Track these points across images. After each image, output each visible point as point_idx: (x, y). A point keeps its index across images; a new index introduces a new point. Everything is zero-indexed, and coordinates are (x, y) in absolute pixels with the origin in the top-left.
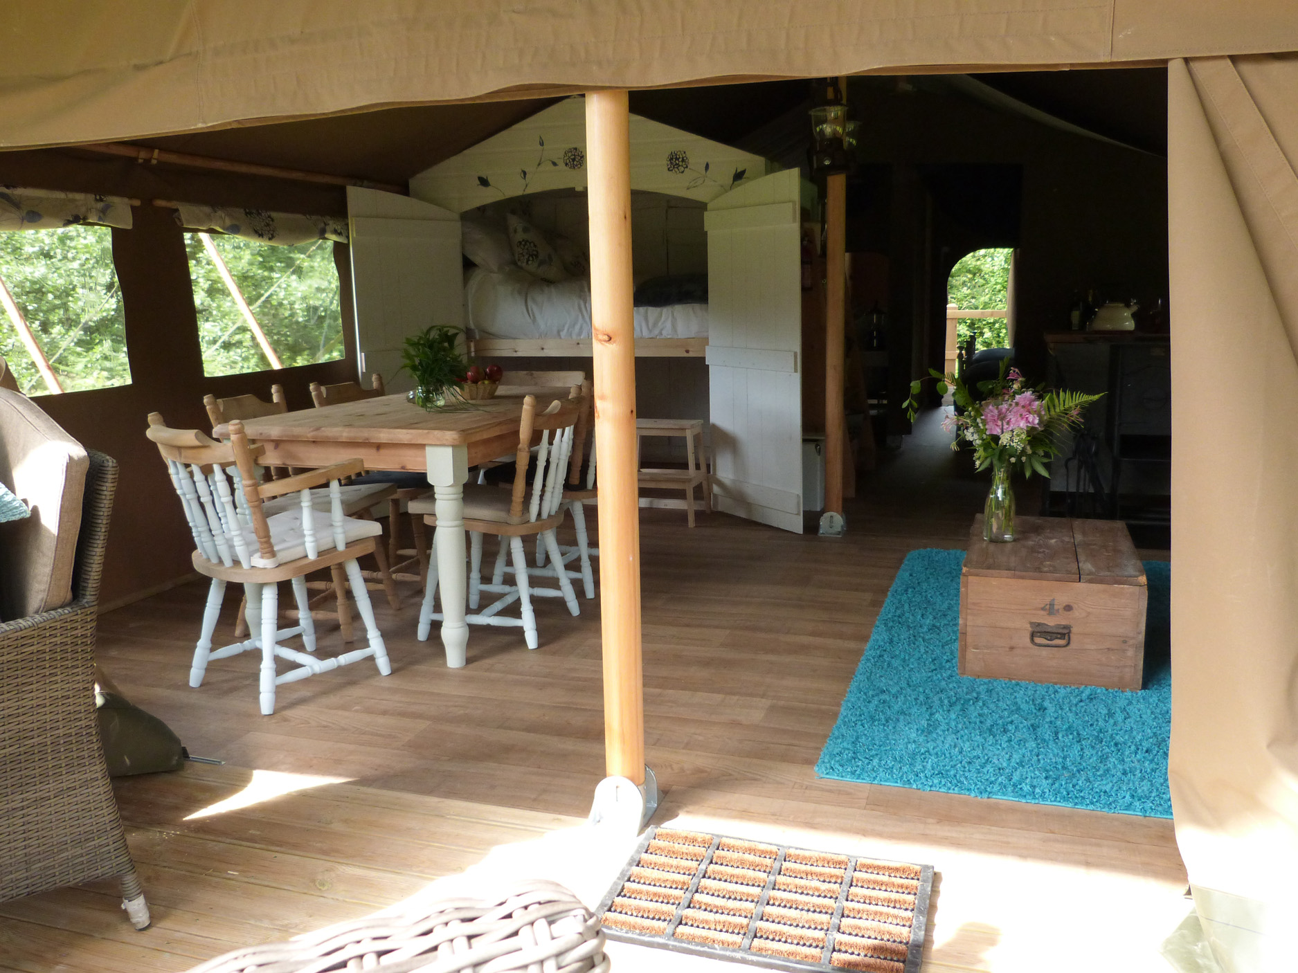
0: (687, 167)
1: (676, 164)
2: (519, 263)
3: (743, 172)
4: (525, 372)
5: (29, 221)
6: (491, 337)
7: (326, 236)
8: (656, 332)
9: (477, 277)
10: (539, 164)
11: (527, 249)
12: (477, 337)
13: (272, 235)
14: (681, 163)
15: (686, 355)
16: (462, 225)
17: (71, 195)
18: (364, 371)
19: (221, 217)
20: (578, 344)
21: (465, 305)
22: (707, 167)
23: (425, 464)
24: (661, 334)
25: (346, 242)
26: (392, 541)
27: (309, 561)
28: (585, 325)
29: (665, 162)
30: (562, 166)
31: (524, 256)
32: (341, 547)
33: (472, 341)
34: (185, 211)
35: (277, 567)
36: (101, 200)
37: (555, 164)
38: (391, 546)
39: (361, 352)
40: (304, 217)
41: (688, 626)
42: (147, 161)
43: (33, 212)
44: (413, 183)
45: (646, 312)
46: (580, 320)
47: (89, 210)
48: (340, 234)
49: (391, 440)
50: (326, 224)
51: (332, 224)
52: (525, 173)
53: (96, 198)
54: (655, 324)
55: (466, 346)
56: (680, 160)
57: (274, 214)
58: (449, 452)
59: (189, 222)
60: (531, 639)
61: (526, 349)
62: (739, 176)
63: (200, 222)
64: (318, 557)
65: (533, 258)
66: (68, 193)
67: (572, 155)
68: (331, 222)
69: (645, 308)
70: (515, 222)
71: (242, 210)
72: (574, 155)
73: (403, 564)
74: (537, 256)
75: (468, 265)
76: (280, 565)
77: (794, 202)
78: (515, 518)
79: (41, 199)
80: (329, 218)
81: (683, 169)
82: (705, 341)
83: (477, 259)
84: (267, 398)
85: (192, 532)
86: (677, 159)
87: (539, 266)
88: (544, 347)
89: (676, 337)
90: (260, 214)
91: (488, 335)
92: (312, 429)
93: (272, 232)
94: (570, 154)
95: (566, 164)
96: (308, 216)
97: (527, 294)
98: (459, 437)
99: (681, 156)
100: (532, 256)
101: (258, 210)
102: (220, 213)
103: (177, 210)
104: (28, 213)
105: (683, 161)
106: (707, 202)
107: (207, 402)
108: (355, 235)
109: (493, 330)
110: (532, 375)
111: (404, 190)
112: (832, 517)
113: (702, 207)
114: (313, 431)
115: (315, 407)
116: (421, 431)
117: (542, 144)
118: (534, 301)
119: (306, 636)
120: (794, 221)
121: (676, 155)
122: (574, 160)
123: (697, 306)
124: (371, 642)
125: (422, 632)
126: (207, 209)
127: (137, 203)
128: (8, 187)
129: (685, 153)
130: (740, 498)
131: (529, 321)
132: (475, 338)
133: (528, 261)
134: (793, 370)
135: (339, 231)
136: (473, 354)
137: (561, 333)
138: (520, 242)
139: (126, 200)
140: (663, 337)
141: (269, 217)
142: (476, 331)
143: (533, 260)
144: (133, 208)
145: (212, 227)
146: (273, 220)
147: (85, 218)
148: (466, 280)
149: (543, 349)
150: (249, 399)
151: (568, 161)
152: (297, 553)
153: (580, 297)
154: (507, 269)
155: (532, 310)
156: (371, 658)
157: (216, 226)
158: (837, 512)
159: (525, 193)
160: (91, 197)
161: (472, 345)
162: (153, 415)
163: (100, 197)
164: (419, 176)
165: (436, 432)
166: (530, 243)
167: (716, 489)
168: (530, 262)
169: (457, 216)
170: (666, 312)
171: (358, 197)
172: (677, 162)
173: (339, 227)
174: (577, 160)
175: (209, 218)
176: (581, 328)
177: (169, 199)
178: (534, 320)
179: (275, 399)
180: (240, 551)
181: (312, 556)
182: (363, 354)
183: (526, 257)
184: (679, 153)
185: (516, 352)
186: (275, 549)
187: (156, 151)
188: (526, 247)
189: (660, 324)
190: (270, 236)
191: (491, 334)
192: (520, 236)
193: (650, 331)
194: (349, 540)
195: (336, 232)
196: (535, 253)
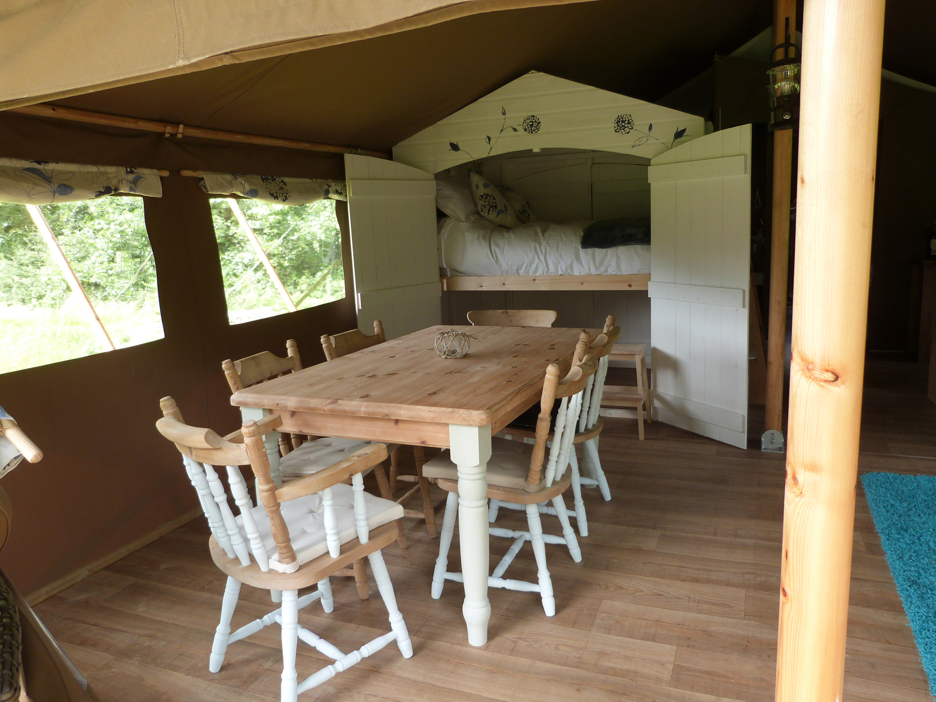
0: (632, 128)
1: (623, 126)
2: (482, 214)
3: (684, 131)
4: (501, 311)
5: (60, 194)
6: (460, 274)
7: (329, 196)
8: (602, 269)
9: (449, 225)
10: (502, 131)
11: (488, 201)
12: (449, 275)
13: (286, 197)
14: (626, 125)
15: (628, 289)
16: (437, 184)
17: (102, 169)
18: (360, 308)
19: (241, 183)
20: (534, 280)
21: (439, 249)
22: (650, 127)
23: (448, 440)
24: (606, 270)
25: (346, 201)
26: (392, 469)
27: (331, 562)
28: (540, 264)
29: (612, 125)
30: (521, 129)
31: (486, 207)
32: (364, 539)
33: (444, 278)
34: (210, 179)
35: (296, 571)
36: (132, 172)
37: (515, 130)
38: (391, 473)
39: (357, 293)
40: (311, 181)
41: (696, 581)
42: (173, 135)
43: (65, 185)
44: (395, 150)
45: (594, 254)
46: (536, 261)
47: (120, 181)
48: (341, 194)
49: (413, 418)
50: (329, 186)
51: (334, 186)
52: (489, 138)
53: (127, 170)
54: (601, 263)
55: (440, 283)
56: (626, 122)
57: (286, 180)
58: (475, 431)
59: (213, 189)
60: (549, 606)
61: (489, 284)
62: (679, 134)
63: (222, 187)
64: (341, 554)
65: (493, 209)
66: (99, 167)
67: (530, 122)
68: (333, 184)
69: (593, 249)
70: (475, 179)
71: (259, 177)
72: (532, 122)
73: (405, 496)
74: (496, 207)
75: (441, 216)
76: (301, 568)
77: (746, 155)
78: (533, 487)
79: (73, 173)
80: (331, 181)
81: (628, 130)
82: (648, 277)
83: (447, 211)
84: (283, 353)
85: (208, 523)
86: (623, 122)
87: (497, 216)
88: (505, 283)
89: (619, 273)
90: (275, 180)
91: (457, 273)
92: (329, 401)
93: (285, 195)
94: (528, 121)
95: (525, 130)
96: (314, 180)
97: (490, 238)
98: (487, 417)
99: (627, 119)
100: (492, 207)
101: (272, 177)
102: (240, 180)
103: (202, 179)
104: (59, 186)
105: (629, 123)
106: (649, 157)
107: (225, 368)
108: (351, 195)
109: (462, 268)
110: (507, 313)
111: (389, 156)
112: (773, 434)
113: (645, 163)
114: (330, 404)
115: (327, 361)
116: (444, 409)
117: (504, 114)
118: (497, 245)
119: (323, 599)
120: (746, 172)
121: (623, 118)
122: (532, 126)
123: (639, 248)
124: (393, 626)
125: (436, 590)
126: (228, 177)
127: (166, 174)
128: (39, 163)
129: (630, 116)
130: (683, 413)
131: (493, 261)
132: (447, 276)
133: (489, 211)
134: (742, 306)
135: (340, 192)
136: (445, 289)
137: (520, 271)
138: (482, 196)
139: (155, 171)
140: (608, 273)
141: (282, 181)
142: (448, 270)
143: (493, 211)
144: (162, 178)
145: (233, 193)
146: (285, 184)
147: (116, 189)
148: (440, 228)
149: (504, 284)
150: (265, 358)
151: (527, 127)
152: (318, 550)
153: (536, 241)
154: (473, 218)
155: (495, 253)
156: (394, 644)
157: (238, 191)
158: (778, 430)
159: (490, 155)
160: (122, 170)
161: (445, 281)
162: (165, 400)
163: (131, 169)
164: (400, 144)
165: (462, 411)
166: (490, 197)
167: (657, 403)
168: (490, 212)
169: (432, 177)
170: (611, 252)
171: (354, 163)
172: (623, 124)
173: (340, 188)
174: (534, 126)
175: (231, 184)
176: (537, 267)
177: (194, 169)
178: (497, 261)
179: (290, 353)
180: (258, 554)
181: (334, 554)
182: (359, 294)
183: (488, 208)
184: (625, 117)
185: (481, 286)
186: (294, 549)
187: (181, 126)
188: (487, 200)
189: (605, 262)
190: (284, 198)
191: (458, 272)
192: (482, 191)
193: (597, 269)
194: (372, 529)
195: (337, 192)
196: (494, 204)
